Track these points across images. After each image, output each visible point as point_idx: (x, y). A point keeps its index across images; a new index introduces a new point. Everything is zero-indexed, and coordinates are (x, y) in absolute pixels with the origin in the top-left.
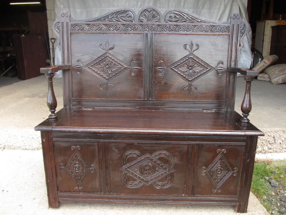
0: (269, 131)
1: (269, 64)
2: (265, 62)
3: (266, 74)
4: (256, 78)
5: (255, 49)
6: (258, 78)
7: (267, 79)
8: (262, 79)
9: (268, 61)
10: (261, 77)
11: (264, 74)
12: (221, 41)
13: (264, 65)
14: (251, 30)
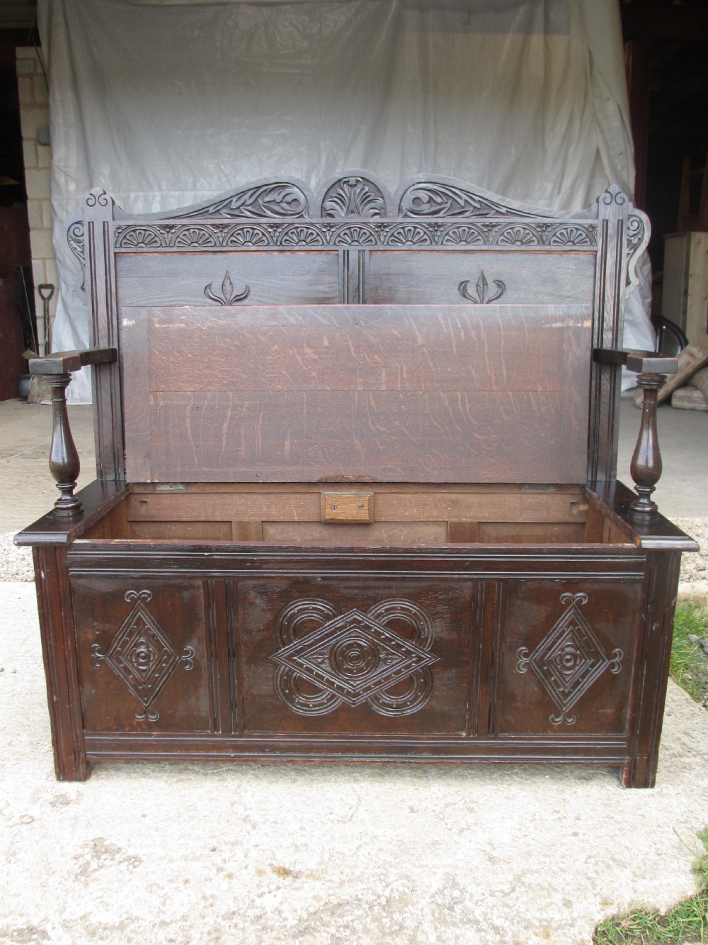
0: (699, 524)
1: (704, 358)
2: (692, 355)
3: (696, 388)
4: (667, 401)
5: (663, 317)
6: (675, 402)
7: (700, 403)
8: (686, 405)
9: (700, 351)
10: (682, 399)
11: (689, 389)
12: (570, 271)
13: (689, 363)
14: (649, 260)
